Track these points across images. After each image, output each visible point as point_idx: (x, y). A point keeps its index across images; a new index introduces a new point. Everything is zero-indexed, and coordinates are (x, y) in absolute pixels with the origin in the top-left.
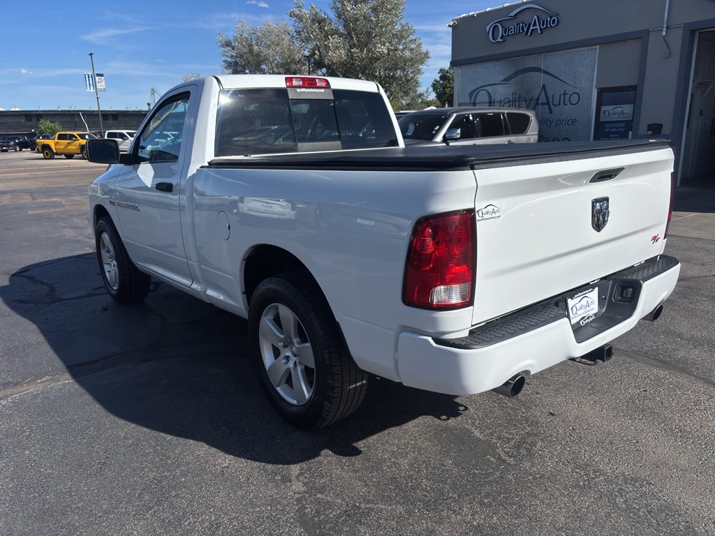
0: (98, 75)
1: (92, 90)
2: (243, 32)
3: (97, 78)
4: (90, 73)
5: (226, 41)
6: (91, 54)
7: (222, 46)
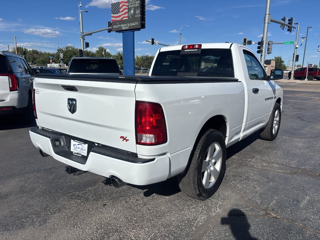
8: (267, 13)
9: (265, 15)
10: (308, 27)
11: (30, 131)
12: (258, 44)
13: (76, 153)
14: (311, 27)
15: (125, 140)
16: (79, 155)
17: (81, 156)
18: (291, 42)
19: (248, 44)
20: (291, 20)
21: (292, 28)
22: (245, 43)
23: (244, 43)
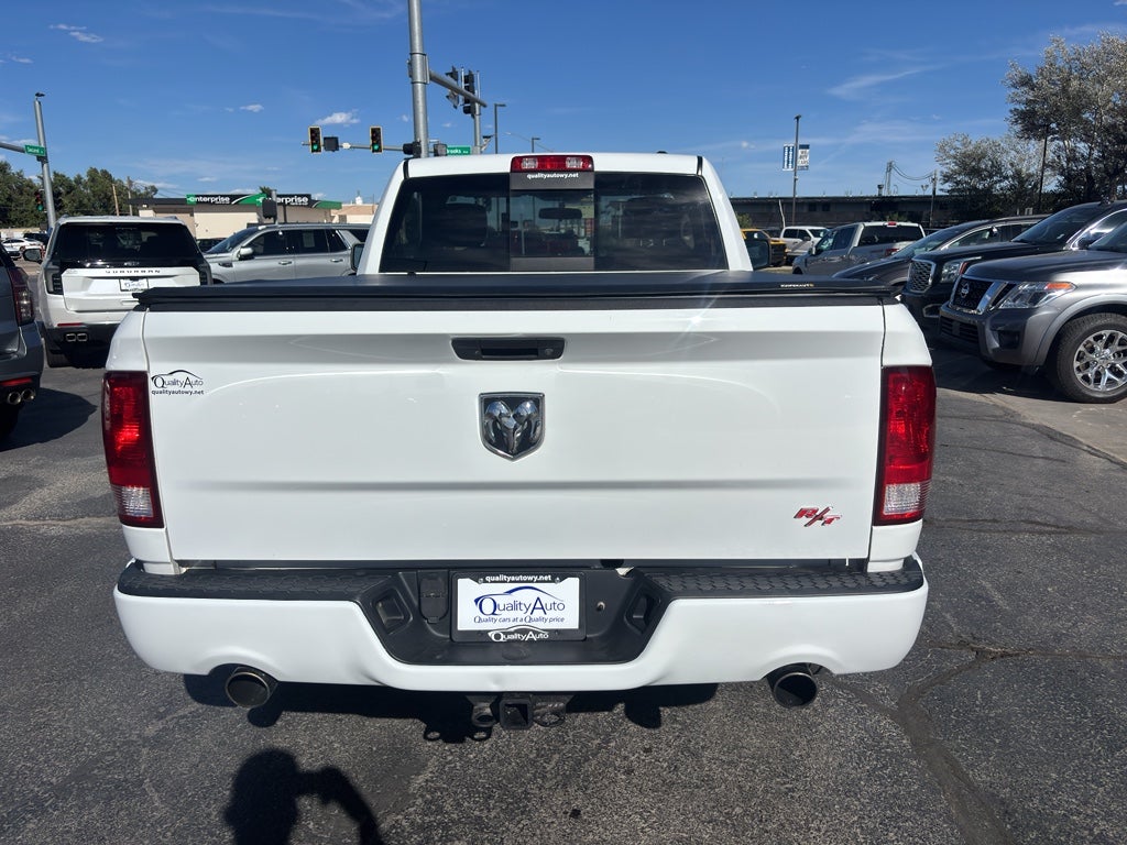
0: (803, 147)
1: (790, 169)
2: (1056, 58)
3: (800, 151)
4: (791, 145)
5: (1022, 78)
6: (797, 118)
7: (1014, 86)
8: (418, 48)
9: (411, 54)
10: (496, 106)
11: (118, 594)
12: (405, 153)
13: (506, 634)
14: (504, 105)
15: (819, 522)
16: (531, 636)
17: (545, 636)
18: (462, 149)
19: (328, 148)
20: (469, 79)
21: (477, 105)
22: (318, 142)
23: (313, 144)
